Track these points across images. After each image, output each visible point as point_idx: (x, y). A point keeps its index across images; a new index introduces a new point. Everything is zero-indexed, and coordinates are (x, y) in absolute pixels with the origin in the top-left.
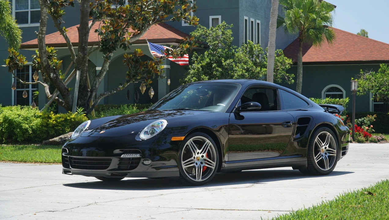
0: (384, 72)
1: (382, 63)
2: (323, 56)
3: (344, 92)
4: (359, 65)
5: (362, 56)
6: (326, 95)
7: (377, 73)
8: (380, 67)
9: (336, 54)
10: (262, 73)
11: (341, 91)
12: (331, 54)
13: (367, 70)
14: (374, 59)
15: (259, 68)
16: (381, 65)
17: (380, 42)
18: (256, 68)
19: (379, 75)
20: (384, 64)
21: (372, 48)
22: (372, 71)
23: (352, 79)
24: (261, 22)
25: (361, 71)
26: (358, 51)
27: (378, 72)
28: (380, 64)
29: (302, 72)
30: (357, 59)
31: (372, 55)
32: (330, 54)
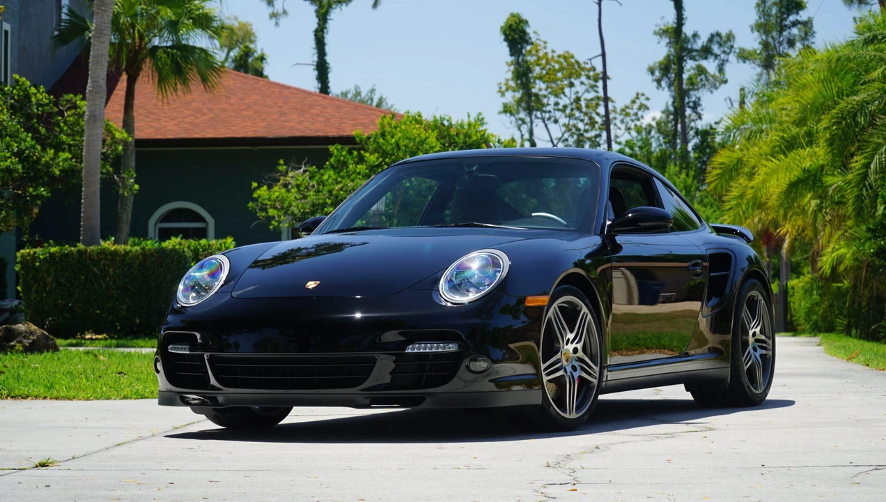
0: (340, 166)
1: (333, 144)
2: (151, 124)
3: (211, 221)
4: (255, 149)
5: (260, 124)
6: (161, 230)
7: (322, 171)
8: (331, 155)
9: (186, 120)
10: (58, 164)
11: (201, 219)
12: (172, 119)
13: (294, 162)
14: (298, 134)
15: (52, 151)
16: (332, 148)
17: (299, 90)
18: (44, 149)
19: (328, 175)
20: (339, 147)
21: (280, 104)
22: (305, 166)
23: (255, 184)
24: (12, 30)
25: (279, 164)
26: (244, 113)
27: (323, 168)
28: (329, 147)
29: (133, 164)
30: (250, 133)
31: (287, 124)
32: (168, 119)
